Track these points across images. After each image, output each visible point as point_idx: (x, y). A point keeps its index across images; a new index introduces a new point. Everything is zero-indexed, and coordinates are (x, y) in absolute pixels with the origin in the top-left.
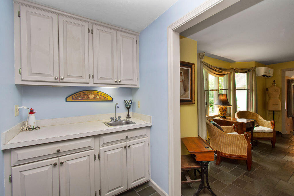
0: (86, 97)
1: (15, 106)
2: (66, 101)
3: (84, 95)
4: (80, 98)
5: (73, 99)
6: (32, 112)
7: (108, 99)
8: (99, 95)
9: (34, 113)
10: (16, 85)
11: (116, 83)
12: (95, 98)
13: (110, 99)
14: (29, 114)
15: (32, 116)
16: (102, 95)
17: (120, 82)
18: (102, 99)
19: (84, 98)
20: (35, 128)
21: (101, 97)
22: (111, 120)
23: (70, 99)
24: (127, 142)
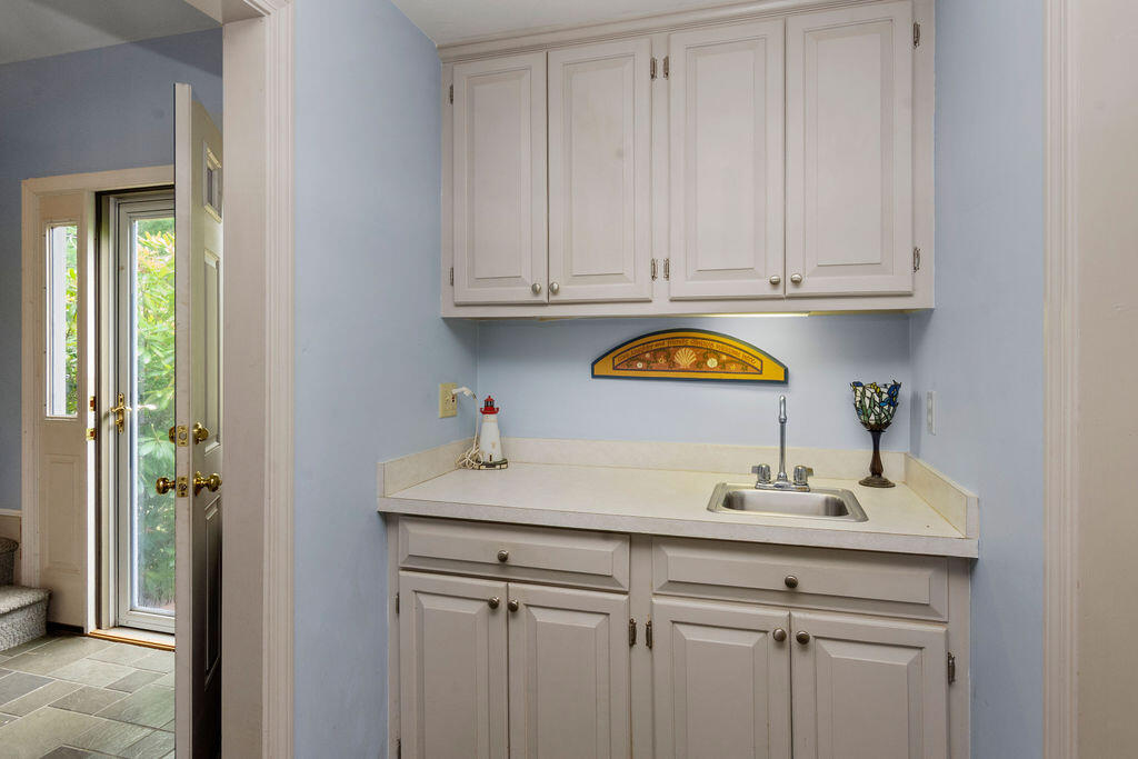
0: (662, 361)
1: (440, 386)
2: (594, 376)
3: (655, 353)
4: (640, 365)
5: (614, 368)
6: (489, 408)
7: (761, 373)
8: (716, 354)
9: (495, 413)
10: (446, 320)
11: (779, 292)
12: (699, 365)
13: (772, 372)
14: (484, 413)
15: (490, 423)
16: (729, 350)
17: (796, 283)
18: (734, 371)
19: (654, 366)
20: (493, 465)
21: (728, 362)
22: (755, 477)
23: (605, 367)
24: (796, 614)
